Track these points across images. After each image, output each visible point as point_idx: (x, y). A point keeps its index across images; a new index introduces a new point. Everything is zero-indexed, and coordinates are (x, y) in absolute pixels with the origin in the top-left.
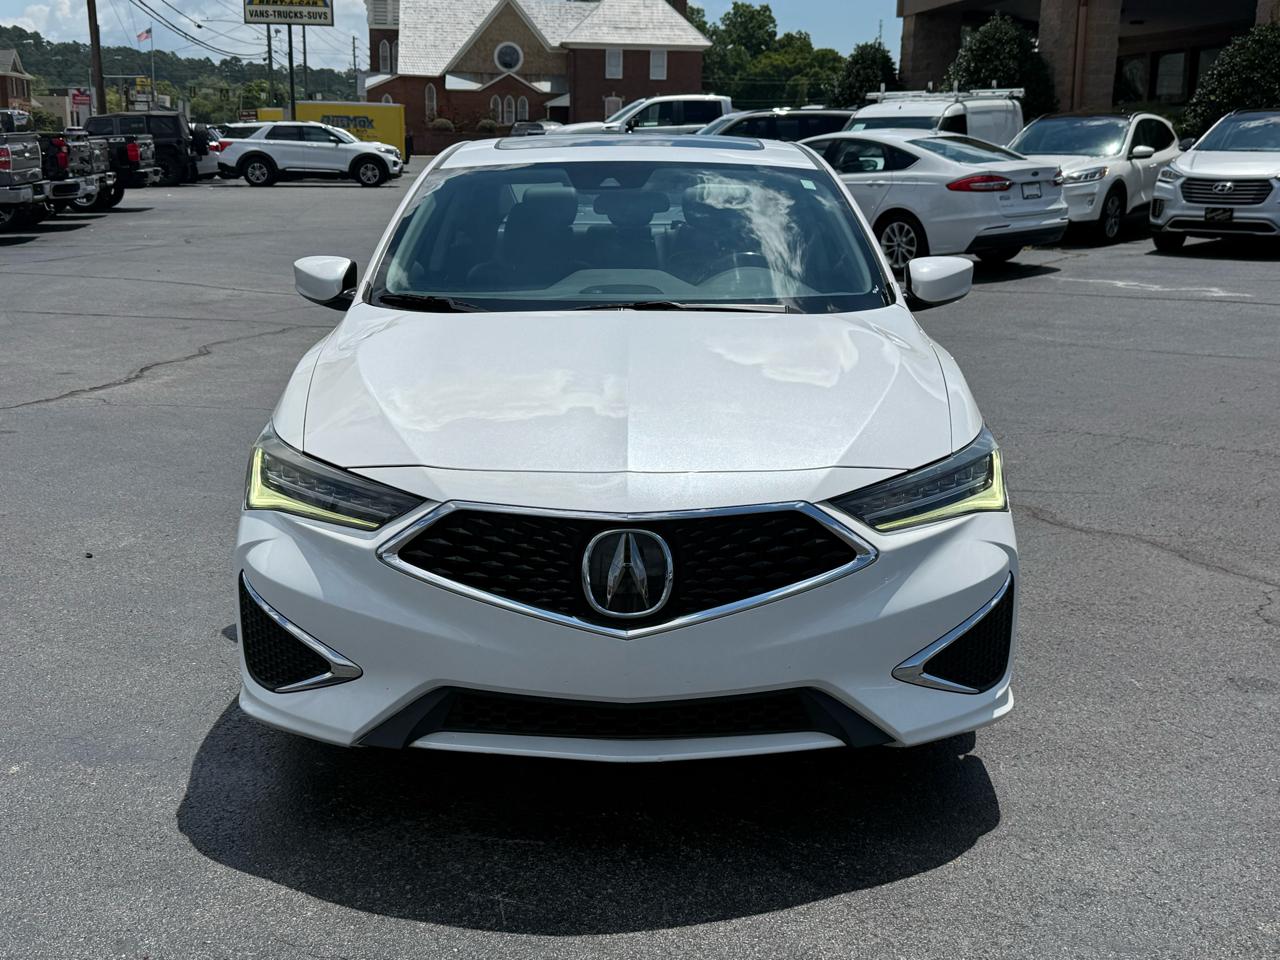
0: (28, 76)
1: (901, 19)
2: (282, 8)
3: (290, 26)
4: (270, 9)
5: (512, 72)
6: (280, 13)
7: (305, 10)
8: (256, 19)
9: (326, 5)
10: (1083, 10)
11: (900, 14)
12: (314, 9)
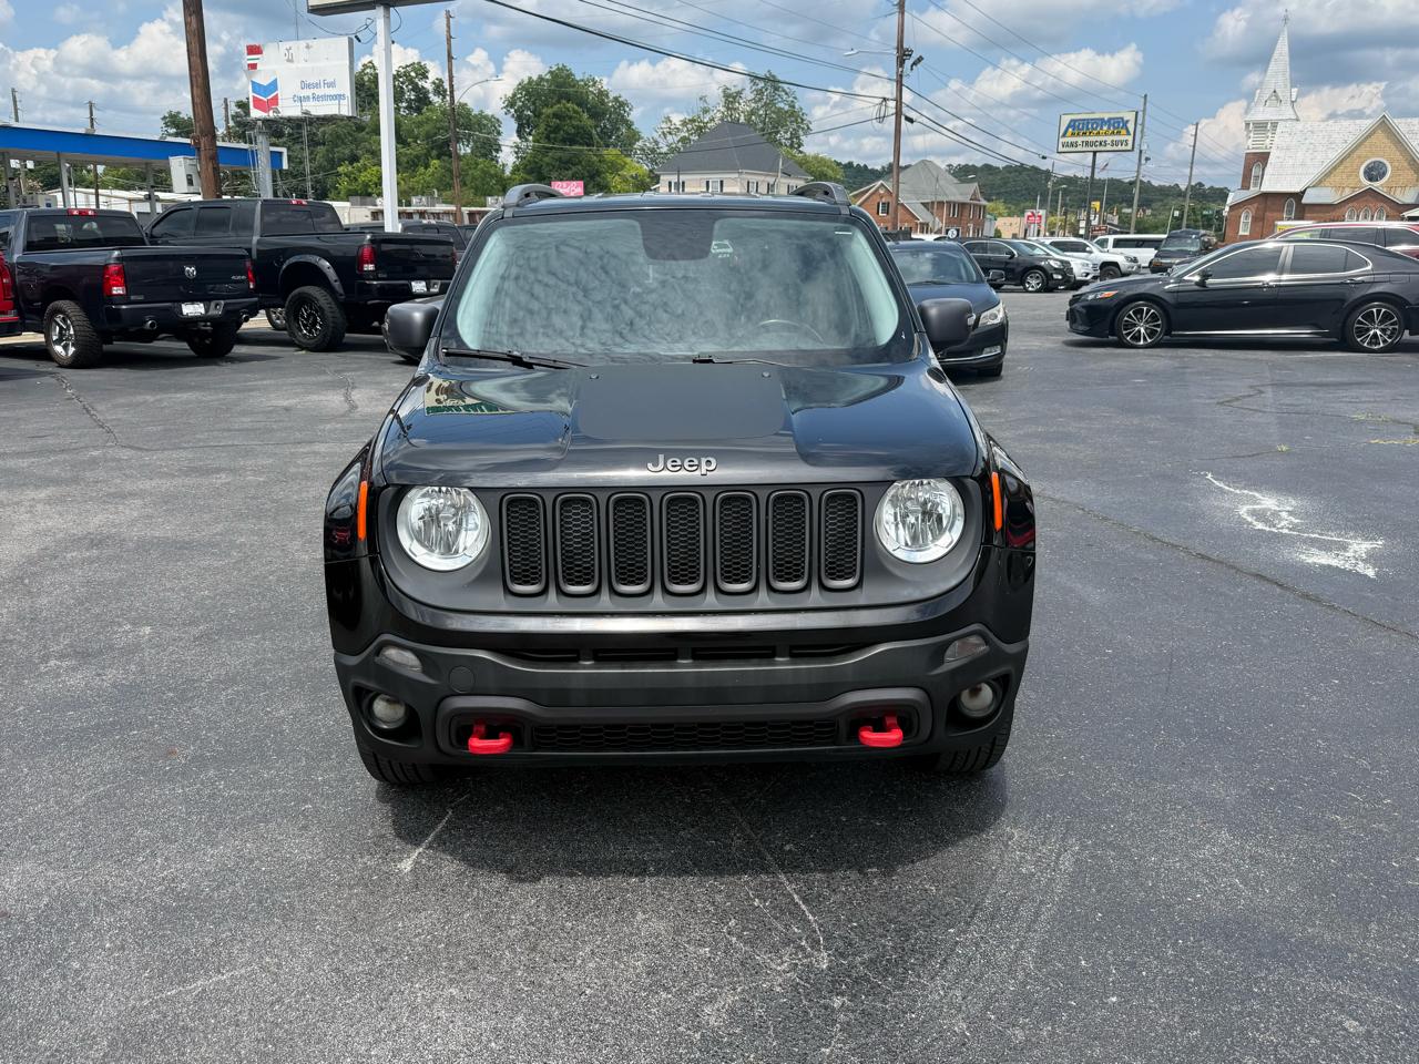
0: (984, 202)
2: (1090, 138)
3: (1095, 153)
4: (1079, 140)
5: (1376, 185)
6: (1087, 143)
7: (1109, 139)
8: (1065, 149)
12: (1116, 138)
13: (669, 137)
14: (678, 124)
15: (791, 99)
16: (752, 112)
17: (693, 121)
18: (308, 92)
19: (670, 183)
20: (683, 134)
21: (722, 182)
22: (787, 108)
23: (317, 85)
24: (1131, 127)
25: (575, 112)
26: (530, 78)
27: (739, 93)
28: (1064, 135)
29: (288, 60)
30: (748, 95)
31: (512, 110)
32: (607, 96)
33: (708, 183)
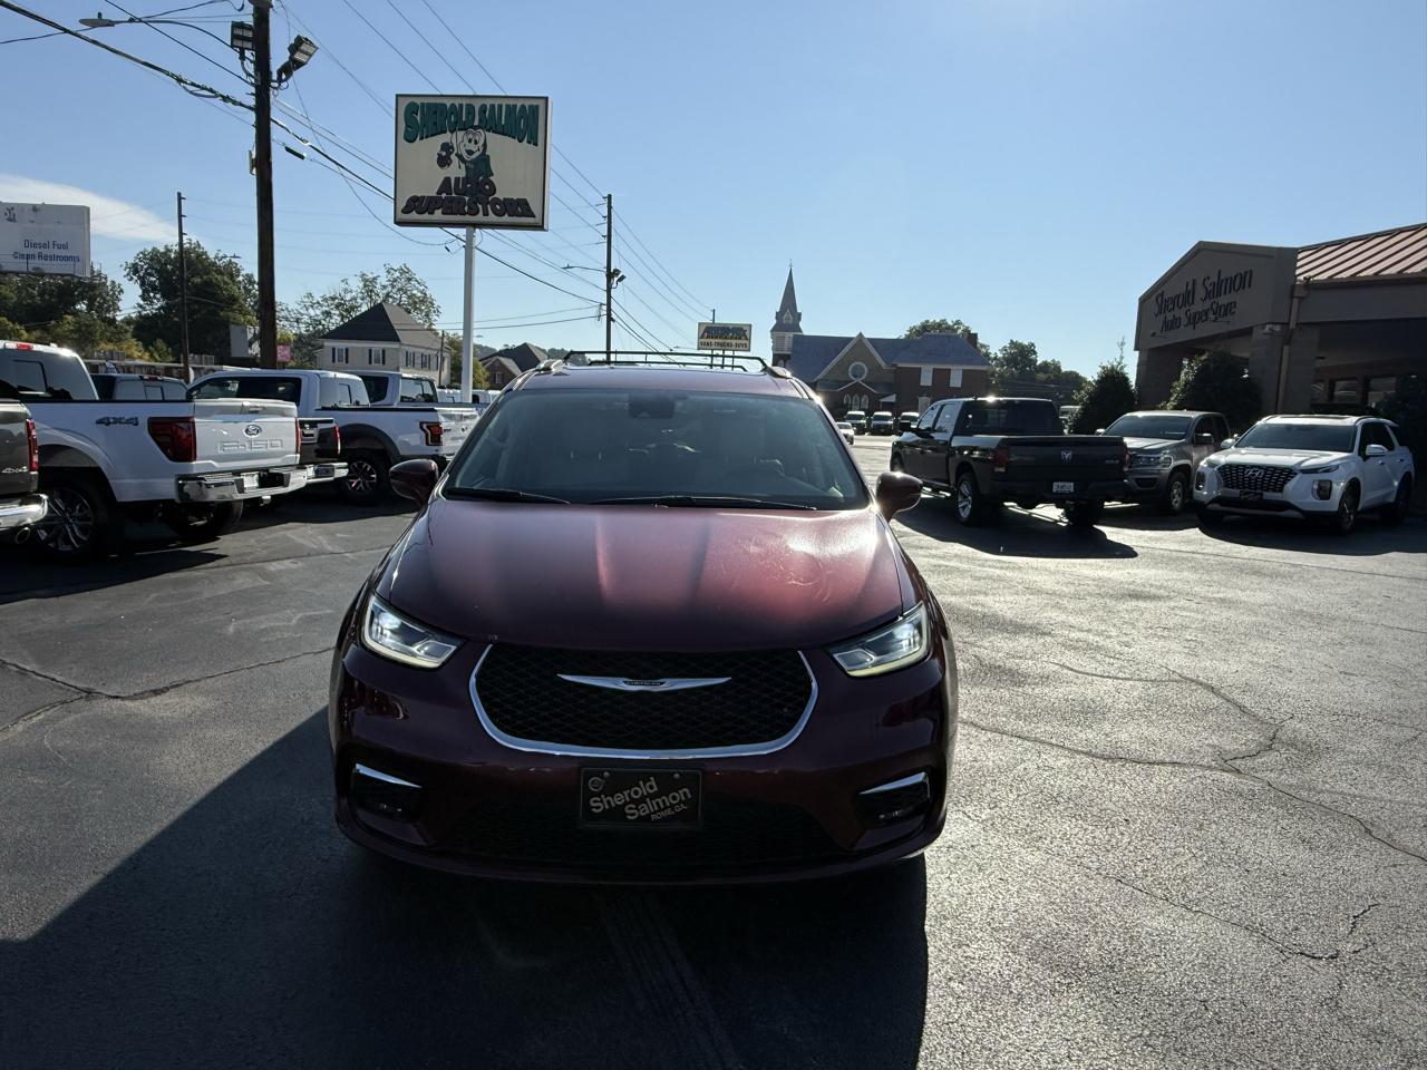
1: (1137, 353)
2: (721, 341)
4: (713, 341)
5: (859, 380)
6: (719, 344)
7: (734, 342)
8: (703, 347)
9: (746, 339)
10: (1286, 348)
11: (1136, 349)
12: (739, 342)
13: (312, 312)
14: (320, 300)
15: (422, 288)
16: (388, 295)
17: (333, 299)
18: (36, 251)
19: (334, 349)
20: (325, 309)
21: (384, 351)
22: (419, 294)
23: (45, 246)
24: (747, 333)
25: (225, 283)
26: (154, 249)
27: (375, 279)
28: (702, 337)
29: (10, 220)
30: (383, 280)
31: (135, 278)
32: (238, 271)
33: (370, 351)
